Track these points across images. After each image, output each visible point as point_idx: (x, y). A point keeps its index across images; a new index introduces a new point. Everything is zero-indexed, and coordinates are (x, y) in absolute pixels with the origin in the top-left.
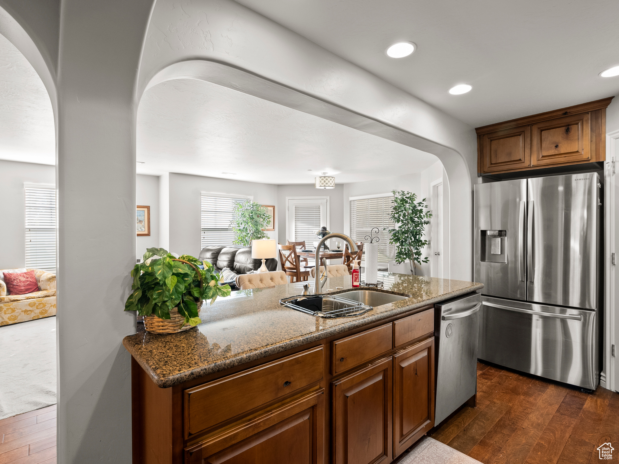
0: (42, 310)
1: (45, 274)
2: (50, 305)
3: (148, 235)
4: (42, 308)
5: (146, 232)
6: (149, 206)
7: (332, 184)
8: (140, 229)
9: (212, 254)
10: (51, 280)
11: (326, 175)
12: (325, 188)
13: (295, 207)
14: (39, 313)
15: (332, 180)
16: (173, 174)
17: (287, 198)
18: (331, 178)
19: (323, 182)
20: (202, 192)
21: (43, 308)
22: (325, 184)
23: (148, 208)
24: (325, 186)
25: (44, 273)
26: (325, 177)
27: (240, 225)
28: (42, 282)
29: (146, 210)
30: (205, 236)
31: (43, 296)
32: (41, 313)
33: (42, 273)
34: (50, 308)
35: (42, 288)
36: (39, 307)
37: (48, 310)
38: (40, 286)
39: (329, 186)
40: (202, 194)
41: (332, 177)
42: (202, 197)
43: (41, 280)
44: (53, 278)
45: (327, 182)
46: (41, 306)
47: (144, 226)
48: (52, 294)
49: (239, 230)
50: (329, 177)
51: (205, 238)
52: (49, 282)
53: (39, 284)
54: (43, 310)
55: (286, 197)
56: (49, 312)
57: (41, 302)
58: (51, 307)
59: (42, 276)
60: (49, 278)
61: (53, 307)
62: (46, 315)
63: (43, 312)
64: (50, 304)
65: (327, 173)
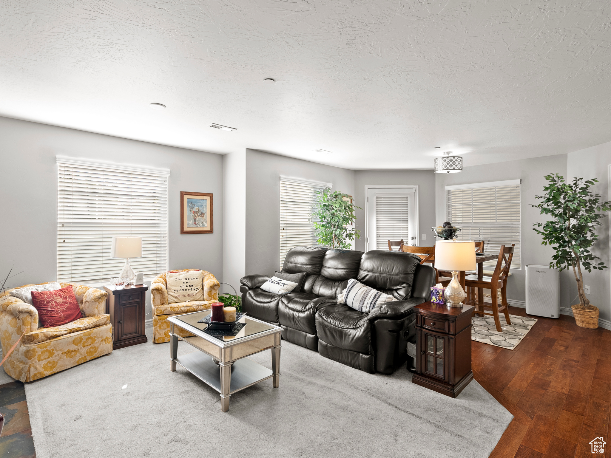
0: (90, 348)
1: (90, 291)
2: (101, 339)
3: (211, 232)
4: (90, 345)
5: (208, 229)
6: (213, 194)
7: (459, 166)
8: (201, 225)
9: (312, 258)
10: (100, 300)
11: (450, 155)
12: (448, 172)
13: (377, 198)
14: (86, 353)
15: (459, 160)
16: (252, 151)
17: (366, 187)
18: (457, 158)
19: (445, 163)
20: (282, 176)
21: (92, 345)
22: (448, 166)
23: (211, 196)
24: (448, 169)
25: (87, 289)
26: (448, 157)
27: (323, 220)
28: (88, 304)
29: (208, 198)
30: (284, 234)
31: (91, 326)
32: (89, 353)
33: (84, 289)
34: (100, 343)
35: (87, 312)
36: (86, 344)
37: (98, 348)
38: (84, 309)
39: (454, 169)
40: (281, 179)
41: (459, 157)
42: (281, 182)
43: (84, 301)
44: (102, 296)
45: (451, 163)
46: (90, 341)
47: (206, 220)
48: (103, 322)
49: (323, 226)
50: (454, 157)
51: (284, 237)
52: (97, 303)
53: (82, 306)
54: (92, 348)
55: (365, 185)
56: (99, 350)
57: (89, 336)
58: (102, 342)
59: (85, 294)
60: (97, 298)
61: (104, 342)
62: (96, 355)
63: (91, 352)
64: (101, 337)
65: (451, 152)
